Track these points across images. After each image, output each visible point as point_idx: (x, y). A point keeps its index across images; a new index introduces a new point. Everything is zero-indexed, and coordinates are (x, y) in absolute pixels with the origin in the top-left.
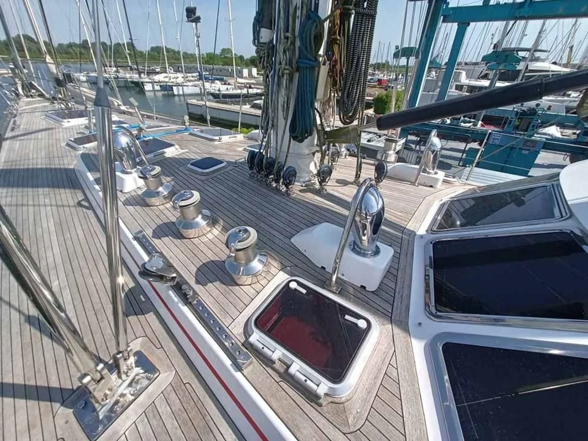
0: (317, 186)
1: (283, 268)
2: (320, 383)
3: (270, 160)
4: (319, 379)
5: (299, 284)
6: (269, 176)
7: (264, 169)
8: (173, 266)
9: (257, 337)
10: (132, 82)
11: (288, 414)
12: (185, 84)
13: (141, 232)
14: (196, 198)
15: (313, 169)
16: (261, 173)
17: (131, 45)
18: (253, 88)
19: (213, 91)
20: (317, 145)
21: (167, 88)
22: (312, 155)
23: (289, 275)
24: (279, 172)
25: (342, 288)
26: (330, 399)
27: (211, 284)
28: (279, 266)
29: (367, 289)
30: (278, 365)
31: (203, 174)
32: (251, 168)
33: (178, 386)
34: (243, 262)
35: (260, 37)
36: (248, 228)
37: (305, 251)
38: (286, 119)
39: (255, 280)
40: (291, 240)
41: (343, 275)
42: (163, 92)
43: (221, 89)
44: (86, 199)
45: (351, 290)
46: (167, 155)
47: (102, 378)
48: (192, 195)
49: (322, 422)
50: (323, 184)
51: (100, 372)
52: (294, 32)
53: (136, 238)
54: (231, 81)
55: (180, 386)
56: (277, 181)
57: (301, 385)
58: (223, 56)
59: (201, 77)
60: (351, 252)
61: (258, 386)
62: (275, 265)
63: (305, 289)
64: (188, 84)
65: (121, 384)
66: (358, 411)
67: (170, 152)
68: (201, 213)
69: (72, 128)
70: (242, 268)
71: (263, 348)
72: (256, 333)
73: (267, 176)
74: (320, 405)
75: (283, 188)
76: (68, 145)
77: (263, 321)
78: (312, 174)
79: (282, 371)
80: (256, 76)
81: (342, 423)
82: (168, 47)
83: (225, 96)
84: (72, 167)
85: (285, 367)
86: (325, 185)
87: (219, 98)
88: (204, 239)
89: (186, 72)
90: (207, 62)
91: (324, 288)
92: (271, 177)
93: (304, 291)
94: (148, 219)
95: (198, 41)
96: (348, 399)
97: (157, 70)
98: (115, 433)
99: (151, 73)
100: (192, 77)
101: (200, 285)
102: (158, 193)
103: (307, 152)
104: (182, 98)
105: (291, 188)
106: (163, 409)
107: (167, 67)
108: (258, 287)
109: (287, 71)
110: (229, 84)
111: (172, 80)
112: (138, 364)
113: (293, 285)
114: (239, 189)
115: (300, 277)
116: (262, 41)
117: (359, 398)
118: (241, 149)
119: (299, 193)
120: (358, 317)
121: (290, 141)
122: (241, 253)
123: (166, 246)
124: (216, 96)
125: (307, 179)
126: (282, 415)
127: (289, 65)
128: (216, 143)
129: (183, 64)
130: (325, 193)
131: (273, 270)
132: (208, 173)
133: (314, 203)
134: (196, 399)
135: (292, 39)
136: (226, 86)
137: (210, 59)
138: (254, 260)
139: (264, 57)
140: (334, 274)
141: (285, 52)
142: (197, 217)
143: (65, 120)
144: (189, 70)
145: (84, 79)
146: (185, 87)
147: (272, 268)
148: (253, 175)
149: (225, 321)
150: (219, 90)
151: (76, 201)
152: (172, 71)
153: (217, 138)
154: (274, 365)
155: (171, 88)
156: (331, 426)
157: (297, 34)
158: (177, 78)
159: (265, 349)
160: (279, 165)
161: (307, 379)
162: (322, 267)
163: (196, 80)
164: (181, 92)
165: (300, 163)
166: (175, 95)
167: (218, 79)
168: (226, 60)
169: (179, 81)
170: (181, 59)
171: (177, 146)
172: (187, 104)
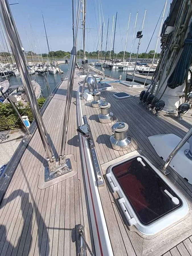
0: (177, 115)
1: (138, 149)
2: (133, 218)
3: (151, 96)
4: (133, 215)
5: (143, 160)
6: (149, 104)
7: (147, 101)
8: (91, 132)
9: (110, 175)
10: (109, 66)
11: (110, 221)
12: (129, 66)
13: (86, 115)
14: (109, 106)
15: (177, 105)
16: (145, 102)
17: (113, 51)
19: (139, 70)
20: (184, 92)
21: (121, 68)
22: (179, 97)
23: (139, 153)
24: (155, 103)
25: (170, 173)
26: (136, 230)
27: (102, 144)
28: (137, 148)
29: (188, 182)
30: (115, 194)
31: (117, 99)
32: (141, 100)
33: (76, 178)
34: (118, 139)
36: (125, 124)
37: (154, 145)
38: (167, 75)
39: (121, 149)
40: (148, 137)
41: (174, 166)
42: (119, 70)
44: (76, 102)
45: (176, 178)
46: (107, 90)
47: (53, 161)
48: (107, 104)
49: (126, 239)
50: (181, 114)
51: (53, 159)
52: (188, 24)
53: (83, 118)
54: (150, 65)
55: (76, 179)
56: (152, 108)
57: (122, 211)
58: (149, 54)
60: (185, 156)
61: (102, 198)
62: (134, 146)
63: (145, 164)
65: (59, 167)
66: (152, 250)
67: (109, 89)
68: (109, 113)
69: (82, 78)
70: (117, 142)
71: (111, 182)
72: (111, 173)
73: (148, 104)
74: (129, 229)
75: (155, 112)
76: (78, 83)
77: (116, 170)
78: (175, 108)
79: (116, 198)
81: (138, 249)
82: (126, 51)
83: (145, 72)
84: (77, 91)
85: (118, 197)
86: (181, 115)
87: (142, 73)
88: (107, 125)
89: (130, 62)
90: (142, 57)
91: (158, 169)
92: (150, 105)
93: (144, 165)
94: (90, 112)
95: (139, 46)
96: (148, 238)
97: (119, 61)
98: (52, 183)
99: (116, 62)
100: (133, 63)
101: (97, 143)
102: (97, 103)
103: (176, 95)
104: (126, 72)
105: (159, 112)
106: (68, 184)
108: (121, 153)
109: (176, 47)
110: (148, 67)
111: (124, 65)
112: (67, 163)
113: (139, 159)
114: (132, 108)
115: (145, 157)
116: (166, 33)
117: (156, 244)
118: (140, 91)
119: (163, 116)
120: (175, 195)
121: (166, 87)
122: (118, 134)
123: (92, 123)
124: (140, 72)
125: (171, 110)
126: (107, 219)
127: (178, 44)
128: (130, 88)
129: (130, 58)
130: (181, 119)
131: (132, 149)
132: (120, 99)
133: (171, 123)
134: (79, 188)
135: (185, 28)
136: (147, 68)
137: (144, 55)
138: (123, 139)
139: (165, 42)
140: (167, 163)
141: (178, 36)
142: (107, 114)
143: (81, 76)
144: (132, 61)
145: (94, 64)
146: (128, 68)
147: (132, 147)
148: (141, 103)
149: (100, 162)
150: (143, 69)
151: (73, 102)
152: (125, 61)
153: (131, 86)
154: (113, 193)
155: (123, 68)
156: (130, 245)
157: (189, 25)
158: (126, 64)
159: (112, 183)
160: (156, 99)
161: (127, 210)
162: (161, 157)
163: (134, 65)
164: (126, 70)
165: (168, 100)
166: (123, 71)
167: (144, 64)
168: (151, 56)
169: (127, 65)
170: (130, 56)
171: (112, 87)
172: (127, 74)
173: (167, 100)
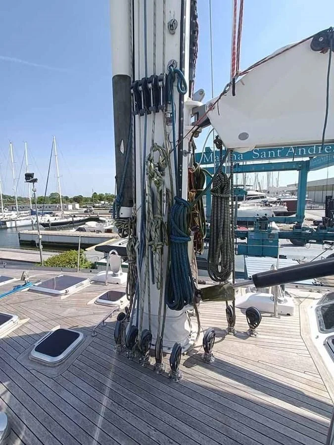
12: (18, 219)
15: (188, 328)
18: (77, 217)
19: (43, 222)
22: (184, 313)
31: (53, 365)
35: (120, 214)
43: (50, 220)
50: (210, 351)
52: (162, 212)
54: (59, 213)
56: (159, 361)
58: (52, 198)
59: (33, 213)
64: (21, 218)
78: (188, 335)
80: (78, 208)
82: (4, 194)
83: (53, 224)
87: (49, 226)
89: (19, 211)
90: (39, 202)
95: (35, 194)
100: (25, 213)
103: (181, 313)
107: (3, 208)
109: (159, 247)
110: (57, 216)
111: (6, 217)
116: (122, 216)
118: (92, 302)
124: (45, 225)
128: (63, 297)
129: (17, 205)
132: (61, 360)
136: (54, 218)
137: (42, 200)
141: (156, 230)
144: (22, 209)
146: (17, 222)
150: (48, 221)
152: (7, 211)
153: (63, 291)
155: (4, 223)
158: (11, 215)
163: (28, 215)
164: (14, 225)
165: (173, 326)
166: (8, 228)
167: (47, 213)
168: (54, 200)
169: (12, 217)
170: (15, 202)
171: (15, 318)
172: (19, 234)
173: (171, 325)
